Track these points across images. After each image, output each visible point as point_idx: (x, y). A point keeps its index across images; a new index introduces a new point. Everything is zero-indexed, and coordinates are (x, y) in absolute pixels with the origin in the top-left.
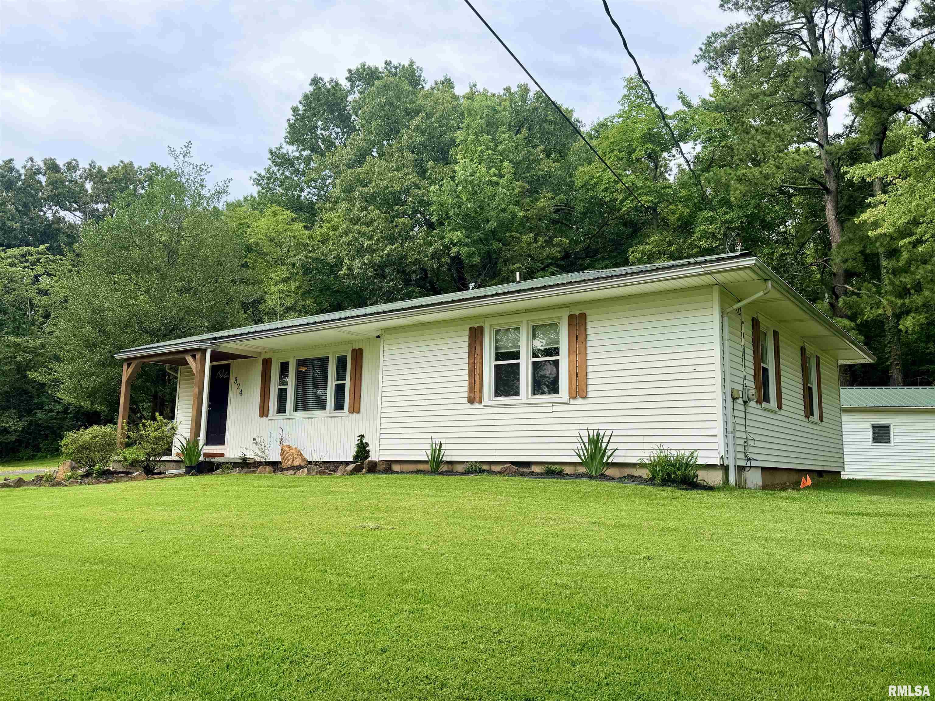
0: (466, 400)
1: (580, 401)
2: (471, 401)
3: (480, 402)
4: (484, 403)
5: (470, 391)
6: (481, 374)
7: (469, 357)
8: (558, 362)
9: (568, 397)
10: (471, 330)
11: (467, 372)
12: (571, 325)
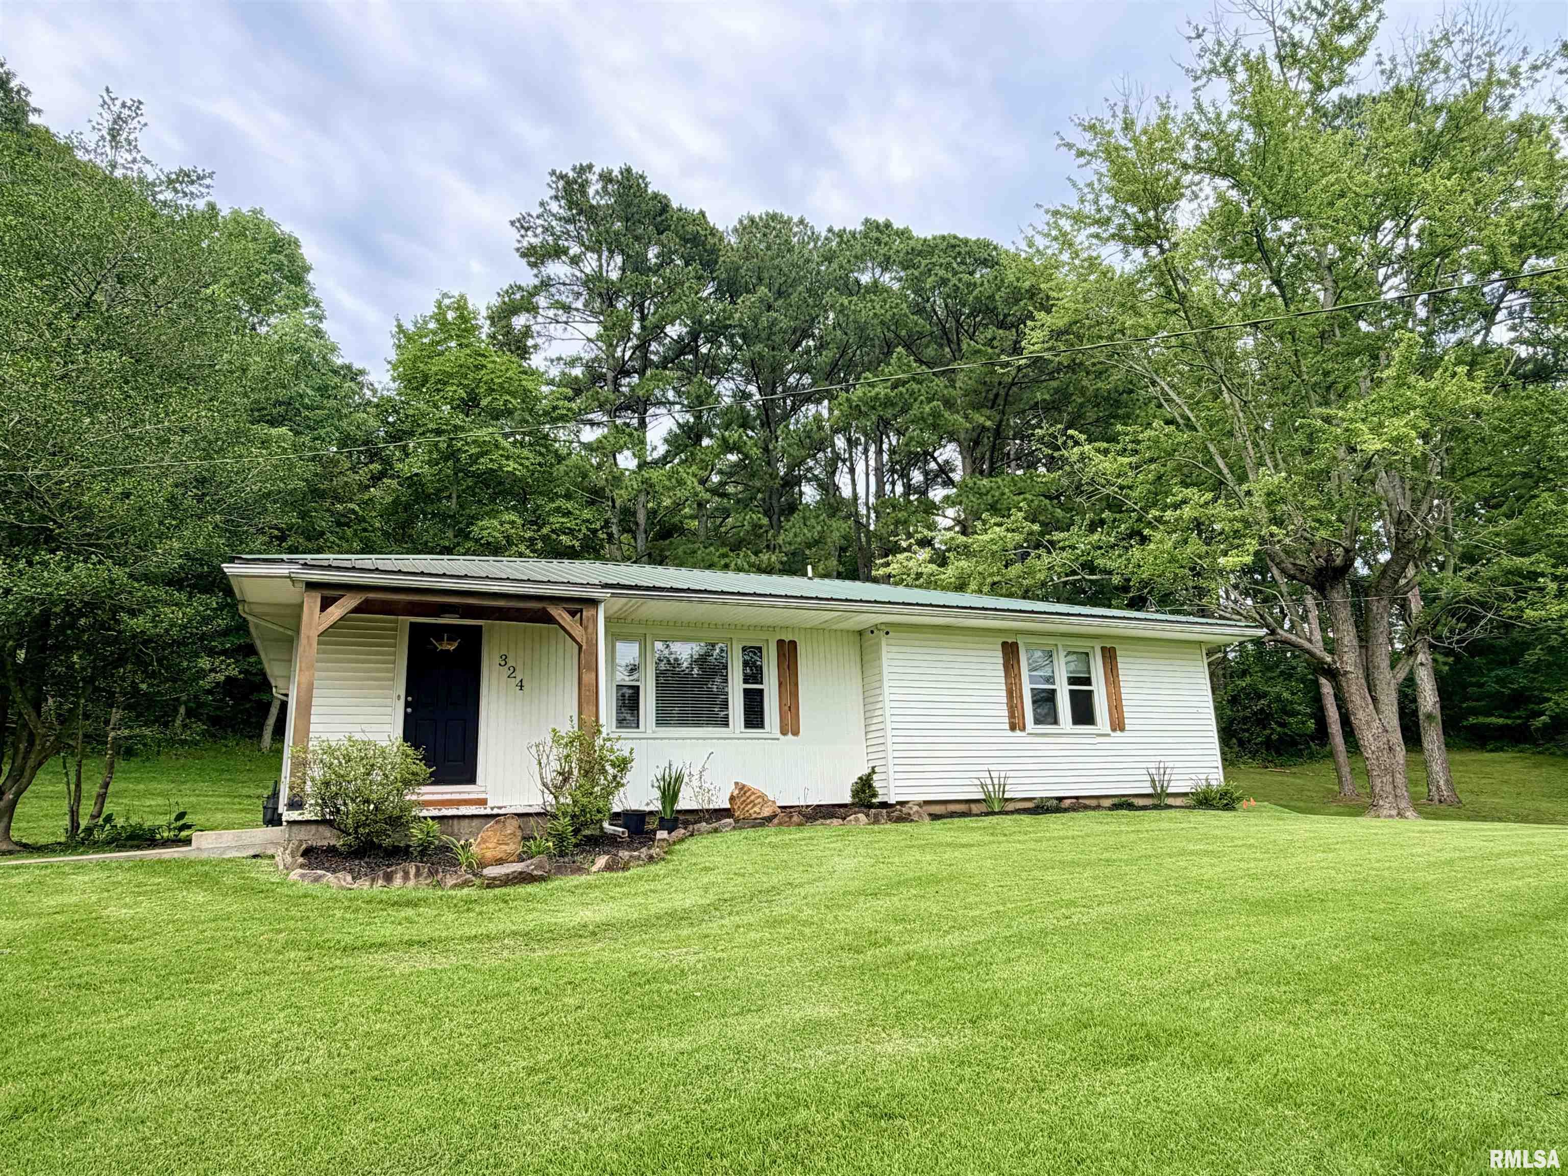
0: (1007, 727)
1: (1118, 733)
2: (1013, 728)
3: (1023, 729)
4: (1027, 731)
5: (1012, 715)
6: (1021, 697)
7: (1006, 677)
8: (1091, 692)
9: (1107, 729)
10: (1004, 644)
11: (1004, 693)
12: (1104, 657)
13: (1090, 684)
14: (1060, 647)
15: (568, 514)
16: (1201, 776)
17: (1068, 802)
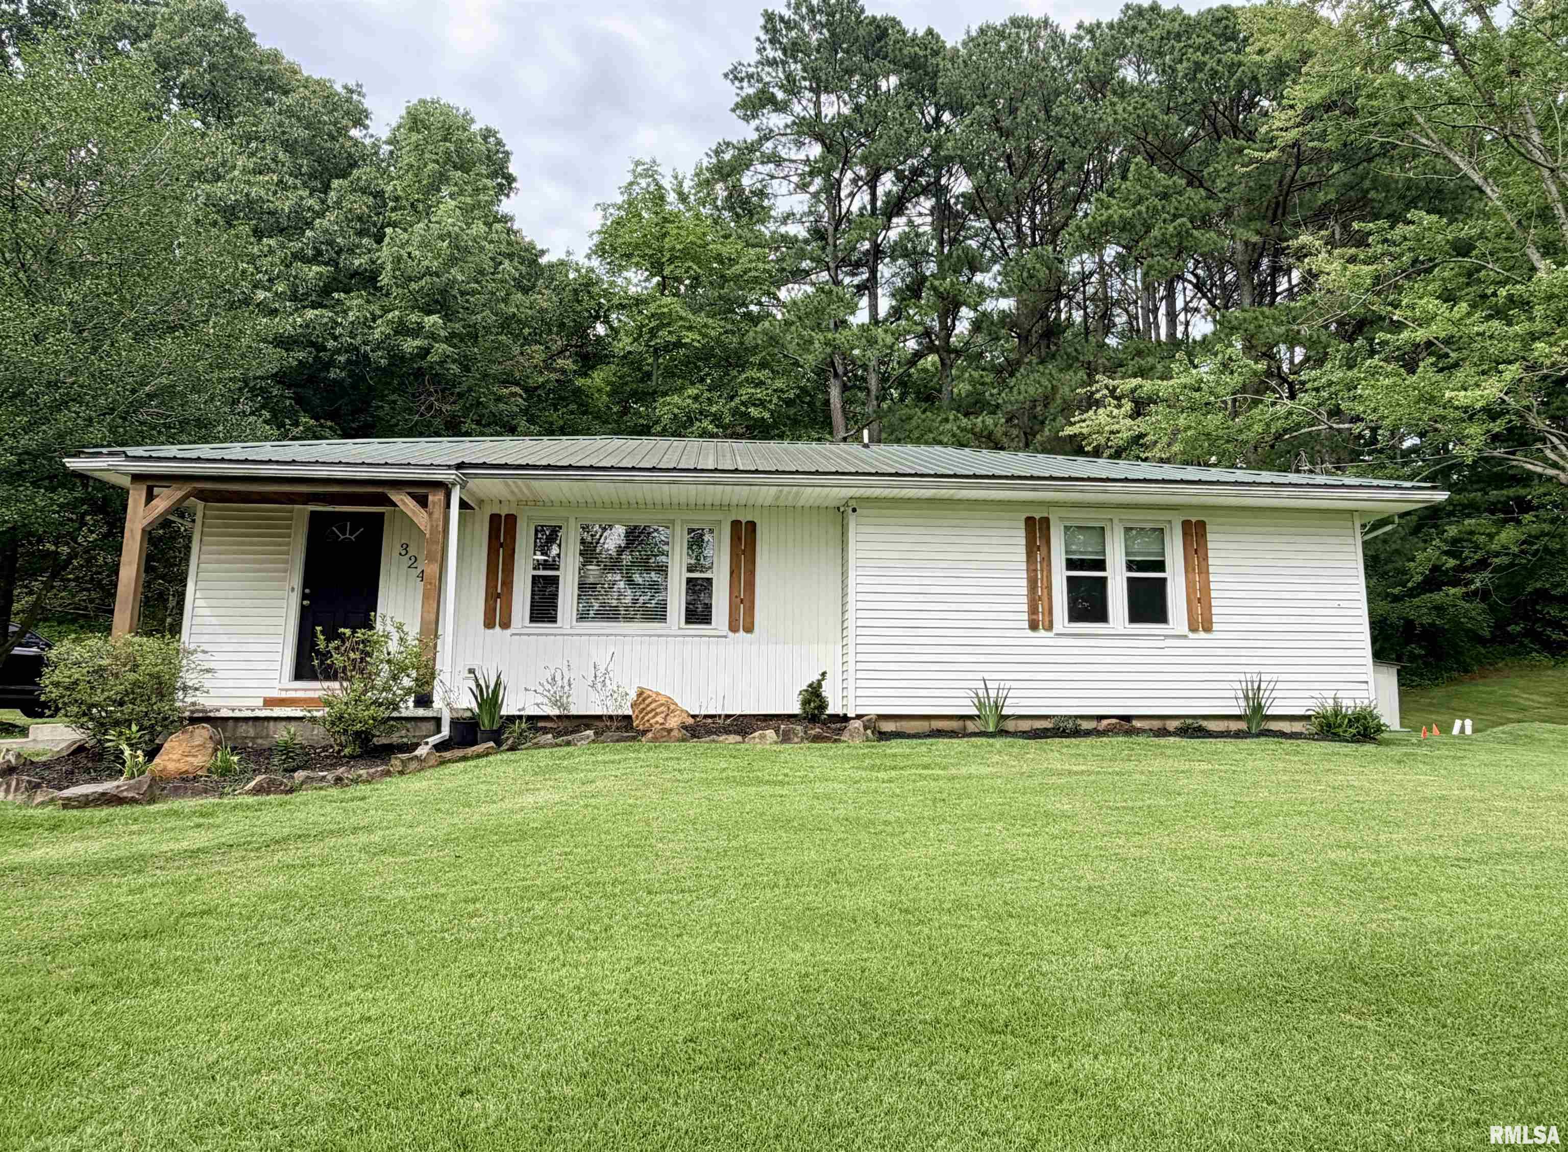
0: (1025, 624)
1: (1202, 635)
2: (1034, 626)
3: (1050, 627)
4: (1055, 631)
5: (1033, 610)
6: (1049, 588)
7: (1028, 561)
8: (1164, 580)
9: (1184, 629)
10: (1030, 521)
11: (1024, 583)
12: (1185, 534)
13: (1163, 570)
14: (1116, 521)
15: (760, 384)
16: (1326, 694)
17: (1105, 722)
